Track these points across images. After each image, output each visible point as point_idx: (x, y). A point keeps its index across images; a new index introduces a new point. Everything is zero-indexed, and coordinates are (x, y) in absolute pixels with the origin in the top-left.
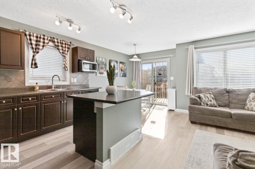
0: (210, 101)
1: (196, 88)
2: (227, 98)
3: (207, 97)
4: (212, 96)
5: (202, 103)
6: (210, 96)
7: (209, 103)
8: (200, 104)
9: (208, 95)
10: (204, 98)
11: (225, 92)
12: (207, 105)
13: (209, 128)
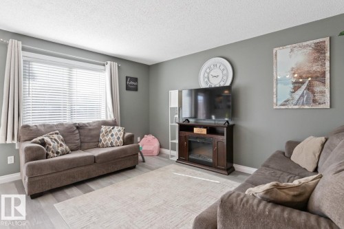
0: (61, 145)
1: (26, 127)
2: (78, 136)
3: (55, 140)
4: (61, 137)
5: (50, 153)
6: (59, 138)
7: (60, 150)
8: (47, 155)
9: (55, 137)
10: (52, 143)
11: (75, 128)
12: (57, 153)
13: (68, 192)
